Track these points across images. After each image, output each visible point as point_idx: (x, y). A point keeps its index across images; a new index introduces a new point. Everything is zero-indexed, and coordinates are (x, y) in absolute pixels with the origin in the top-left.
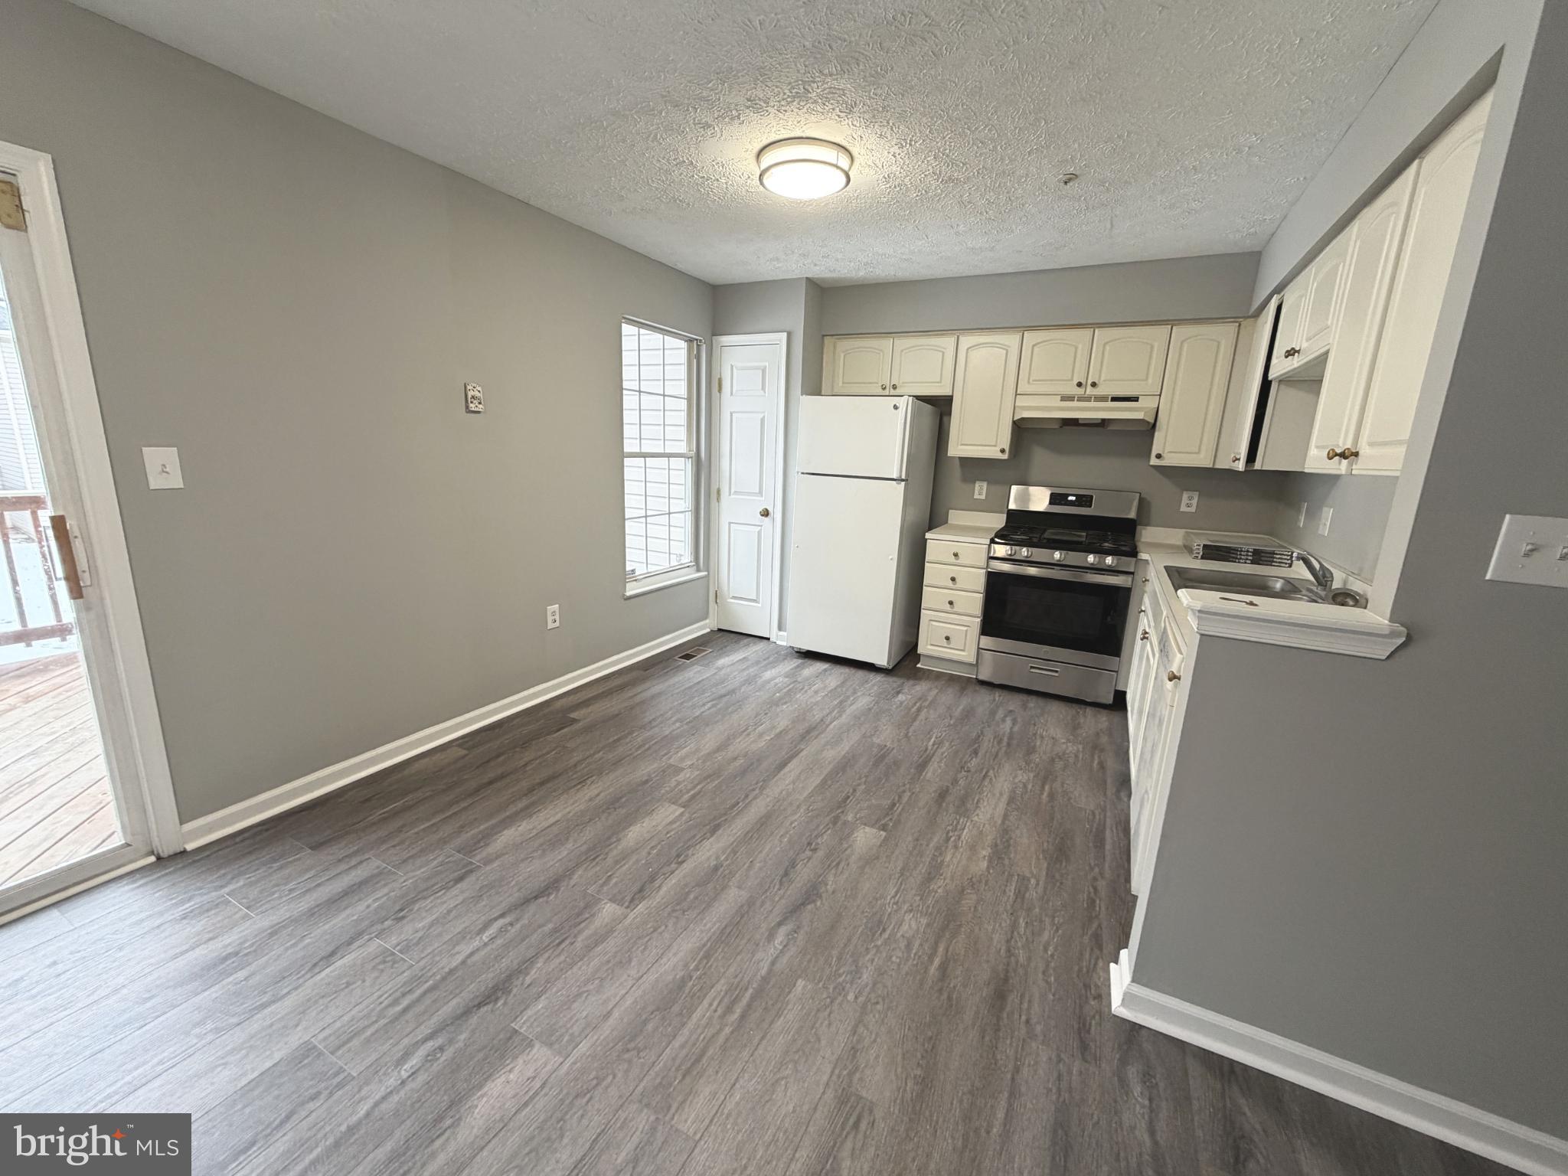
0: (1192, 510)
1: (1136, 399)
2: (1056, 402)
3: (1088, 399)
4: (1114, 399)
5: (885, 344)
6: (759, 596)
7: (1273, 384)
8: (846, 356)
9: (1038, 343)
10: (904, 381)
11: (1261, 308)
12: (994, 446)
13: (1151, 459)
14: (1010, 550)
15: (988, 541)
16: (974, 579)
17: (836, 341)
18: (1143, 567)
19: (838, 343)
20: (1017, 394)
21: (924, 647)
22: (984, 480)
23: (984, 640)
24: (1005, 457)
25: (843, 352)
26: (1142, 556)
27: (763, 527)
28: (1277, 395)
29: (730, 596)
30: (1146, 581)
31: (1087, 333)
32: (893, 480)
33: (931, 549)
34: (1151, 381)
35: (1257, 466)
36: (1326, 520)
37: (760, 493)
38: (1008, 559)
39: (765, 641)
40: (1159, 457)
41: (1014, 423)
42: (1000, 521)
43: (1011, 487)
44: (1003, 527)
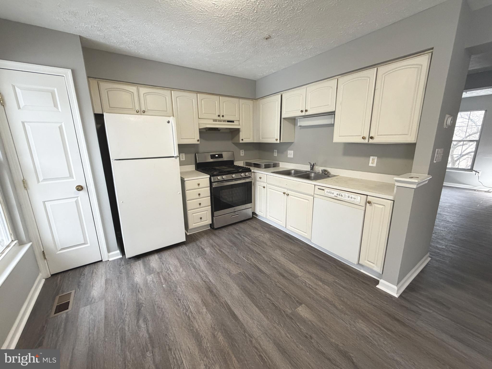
0: (243, 155)
1: (233, 122)
2: (212, 122)
4: (228, 121)
5: (133, 89)
6: (87, 240)
7: (282, 120)
8: (108, 92)
9: (203, 99)
10: (149, 109)
11: (263, 97)
12: (194, 139)
13: (239, 141)
14: (219, 178)
15: (209, 176)
16: (206, 192)
17: (99, 82)
18: (253, 174)
19: (100, 83)
20: (199, 118)
21: (192, 225)
22: (183, 153)
23: (216, 213)
24: (199, 143)
25: (106, 89)
26: (252, 171)
27: (79, 198)
28: (283, 122)
29: (59, 250)
30: (260, 178)
31: (218, 97)
32: (173, 157)
33: (188, 185)
34: (237, 116)
35: (281, 141)
36: (290, 154)
37: (71, 176)
38: (219, 181)
39: (101, 263)
40: (242, 140)
41: (200, 129)
42: (192, 167)
43: (195, 154)
44: (196, 170)
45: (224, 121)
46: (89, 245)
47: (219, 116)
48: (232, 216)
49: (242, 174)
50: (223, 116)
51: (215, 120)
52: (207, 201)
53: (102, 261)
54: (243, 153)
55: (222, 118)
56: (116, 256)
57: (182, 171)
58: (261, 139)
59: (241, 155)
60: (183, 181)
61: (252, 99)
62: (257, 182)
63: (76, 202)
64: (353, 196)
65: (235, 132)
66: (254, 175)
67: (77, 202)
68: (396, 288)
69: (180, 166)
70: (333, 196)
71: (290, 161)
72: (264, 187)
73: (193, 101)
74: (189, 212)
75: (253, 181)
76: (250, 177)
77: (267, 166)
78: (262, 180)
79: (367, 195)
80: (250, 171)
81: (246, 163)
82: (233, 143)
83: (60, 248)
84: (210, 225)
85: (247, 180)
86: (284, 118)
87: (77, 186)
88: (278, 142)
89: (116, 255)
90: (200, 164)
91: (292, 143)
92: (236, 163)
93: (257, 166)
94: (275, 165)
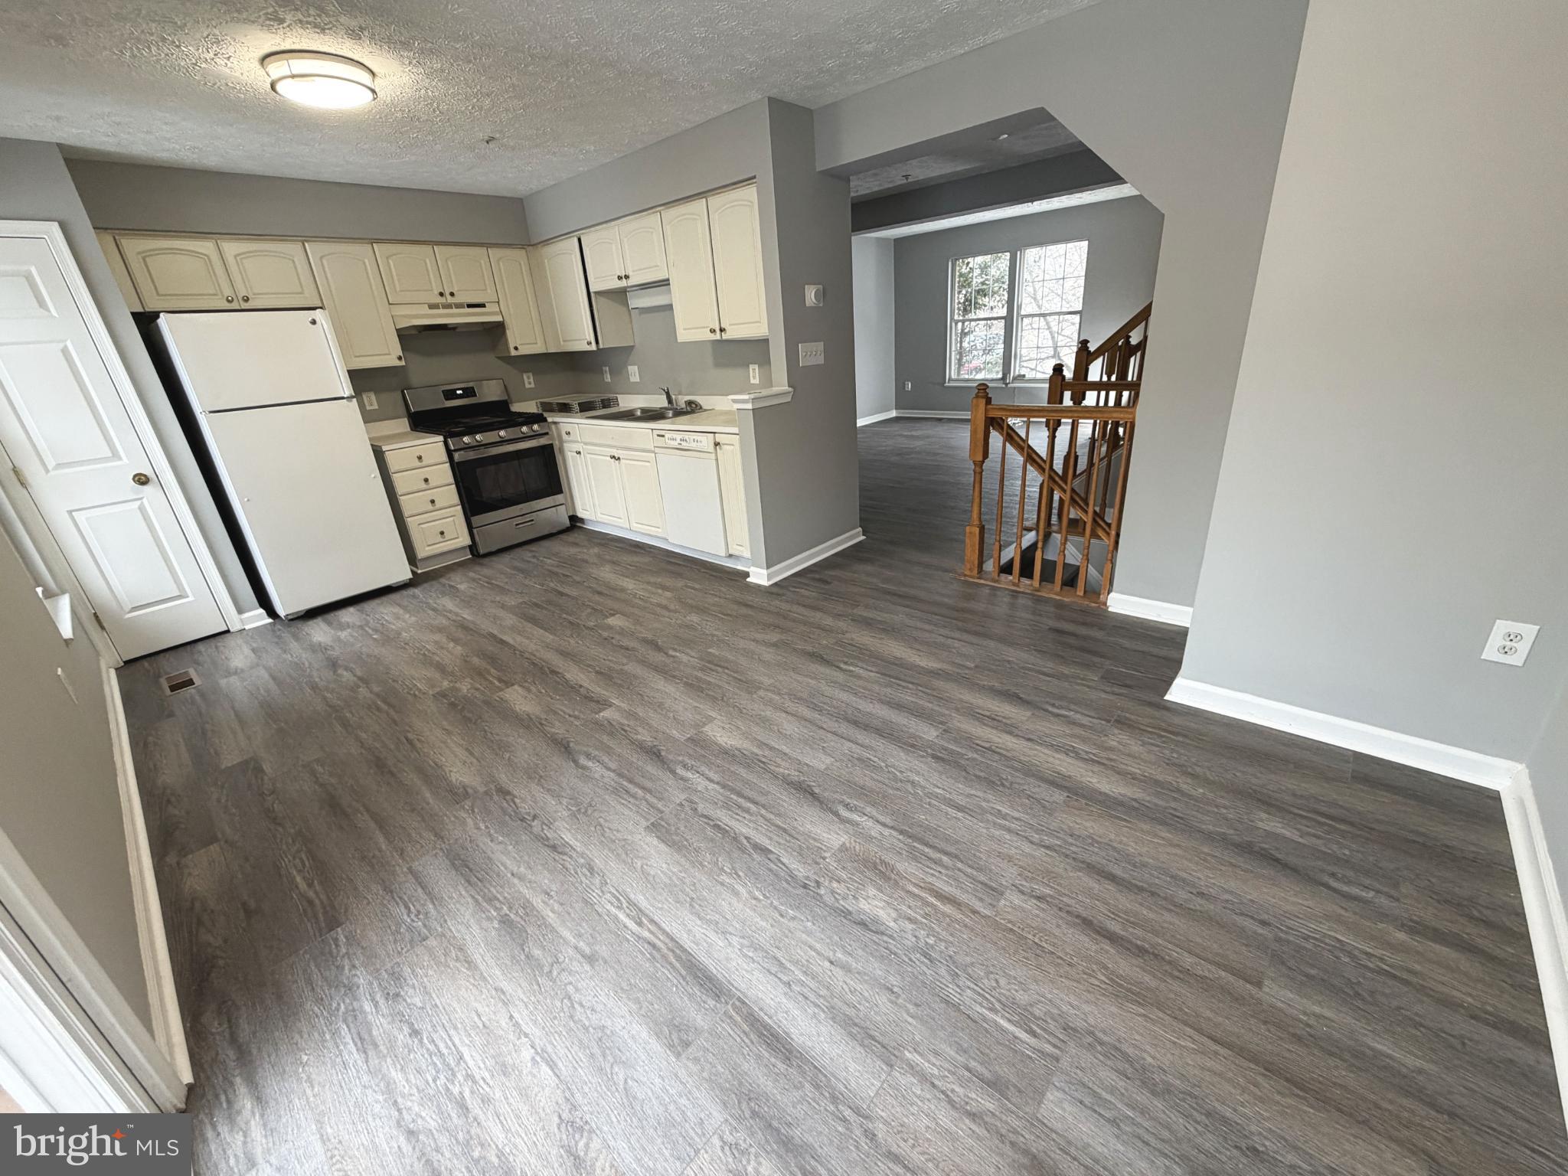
0: (533, 386)
1: (483, 306)
2: (426, 310)
3: (448, 306)
4: (470, 306)
5: (206, 247)
6: (184, 589)
7: (592, 295)
8: (147, 259)
9: (391, 256)
10: (256, 291)
11: (546, 242)
12: (389, 354)
13: (509, 352)
14: (466, 439)
15: (441, 438)
16: (444, 474)
17: (117, 237)
18: (553, 426)
19: (122, 241)
20: (390, 304)
21: (422, 552)
22: (370, 390)
23: (476, 520)
24: (403, 363)
25: (139, 253)
26: (550, 420)
27: (145, 500)
28: (596, 302)
29: (127, 610)
30: (568, 433)
31: (428, 249)
32: (343, 398)
33: (393, 460)
34: (489, 291)
35: (601, 346)
36: (634, 373)
37: (115, 455)
38: (468, 448)
39: (227, 635)
40: (516, 348)
41: (398, 330)
42: (403, 425)
43: (403, 392)
44: (412, 430)
45: (459, 306)
46: (191, 598)
47: (441, 294)
48: (517, 525)
49: (524, 429)
50: (452, 294)
51: (432, 306)
52: (449, 495)
53: (228, 631)
54: (532, 380)
55: (450, 300)
56: (258, 621)
57: (373, 435)
58: (562, 343)
59: (527, 386)
60: (379, 455)
61: (522, 247)
62: (565, 444)
63: (139, 508)
64: (699, 438)
65: (495, 332)
66: (558, 429)
67: (142, 509)
68: (765, 572)
69: (365, 422)
70: (675, 444)
71: (635, 390)
72: (579, 453)
73: (364, 263)
74: (412, 523)
75: (556, 444)
76: (547, 434)
77: (586, 408)
78: (571, 438)
79: (715, 433)
80: (545, 420)
81: (542, 403)
82: (499, 358)
83: (130, 607)
84: (470, 546)
85: (543, 441)
86: (595, 293)
87: (135, 476)
88: (594, 347)
89: (257, 618)
90: (416, 413)
91: (633, 347)
92: (516, 408)
93: (565, 408)
94: (606, 403)
